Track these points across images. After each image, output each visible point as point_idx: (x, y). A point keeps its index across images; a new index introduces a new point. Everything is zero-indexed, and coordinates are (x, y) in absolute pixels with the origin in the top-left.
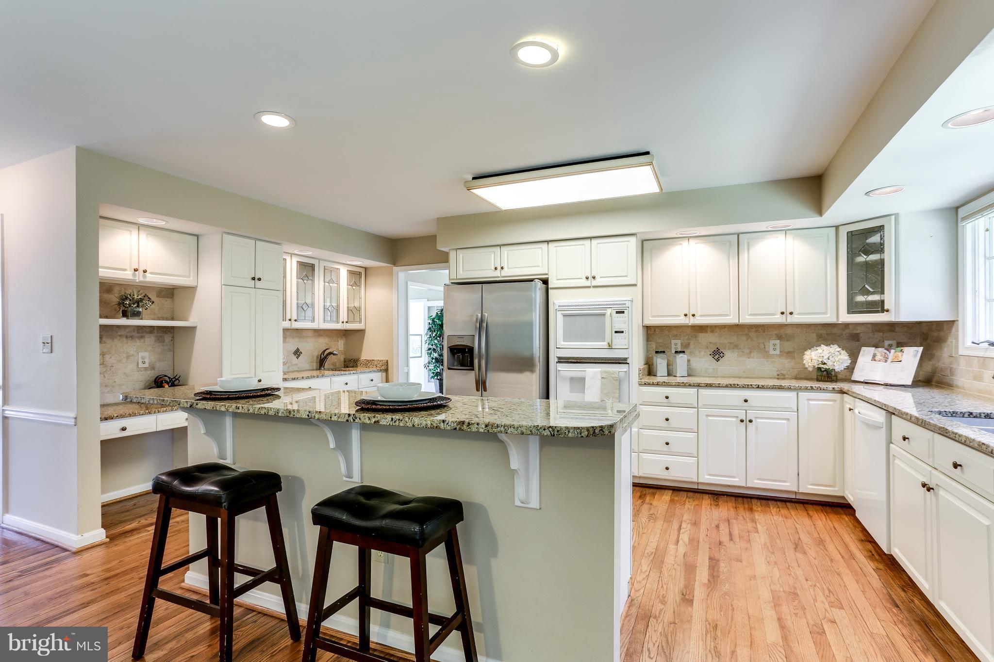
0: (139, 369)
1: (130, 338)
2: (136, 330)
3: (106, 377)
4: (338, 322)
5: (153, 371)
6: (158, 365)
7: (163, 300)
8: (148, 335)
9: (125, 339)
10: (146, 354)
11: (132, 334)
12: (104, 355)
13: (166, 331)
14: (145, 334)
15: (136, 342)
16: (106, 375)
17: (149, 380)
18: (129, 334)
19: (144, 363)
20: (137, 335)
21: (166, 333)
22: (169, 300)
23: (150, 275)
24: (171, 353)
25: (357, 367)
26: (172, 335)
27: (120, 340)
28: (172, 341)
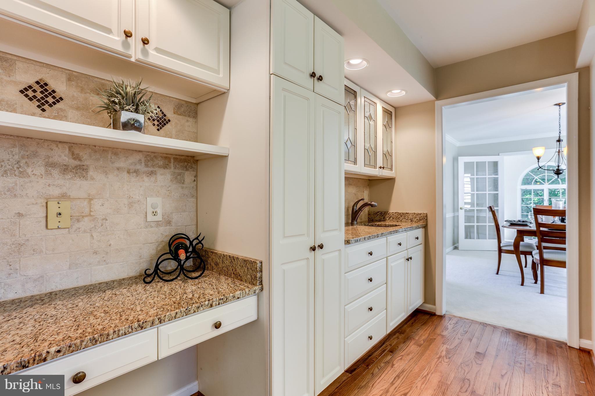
0: (148, 224)
1: (135, 174)
2: (143, 161)
3: (95, 237)
4: (375, 167)
5: (168, 227)
6: (175, 218)
7: (183, 120)
8: (162, 171)
9: (125, 175)
10: (158, 201)
11: (138, 167)
12: (91, 200)
13: (186, 167)
14: (156, 169)
15: (144, 181)
16: (95, 235)
17: (163, 241)
18: (132, 168)
19: (155, 214)
20: (146, 169)
21: (187, 170)
22: (191, 120)
23: (154, 53)
24: (194, 200)
25: (385, 221)
26: (195, 173)
27: (117, 176)
28: (195, 182)
